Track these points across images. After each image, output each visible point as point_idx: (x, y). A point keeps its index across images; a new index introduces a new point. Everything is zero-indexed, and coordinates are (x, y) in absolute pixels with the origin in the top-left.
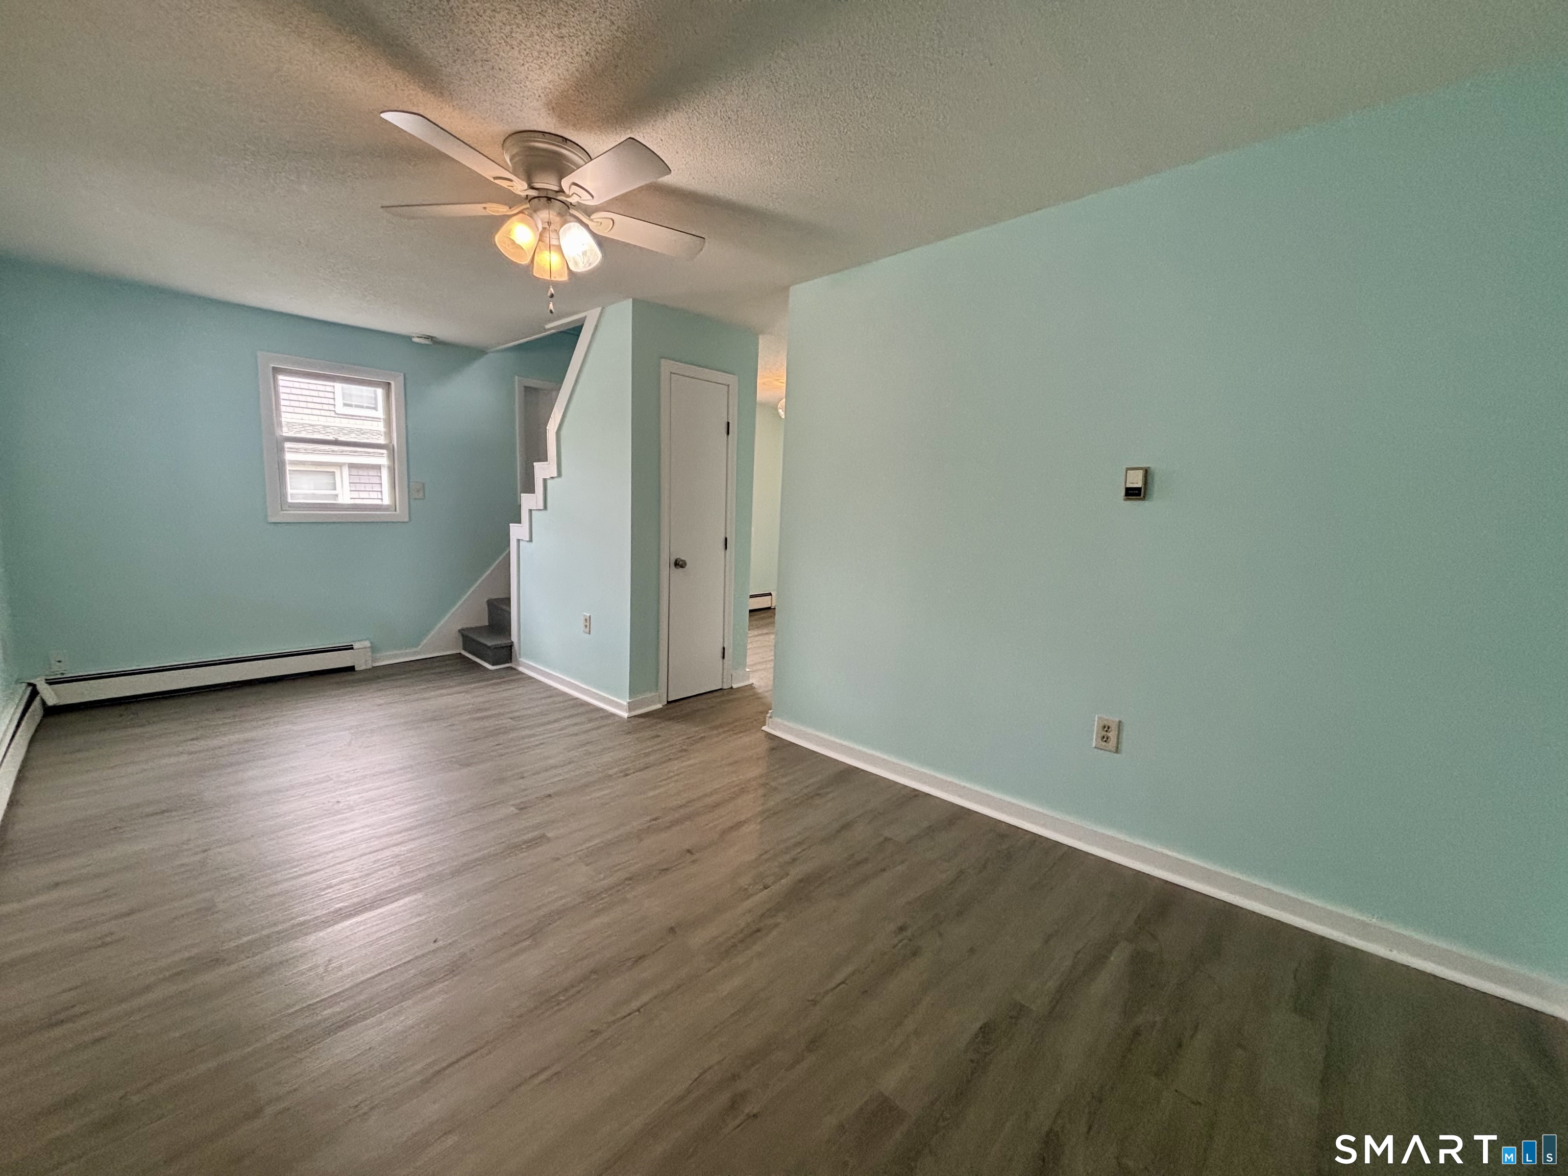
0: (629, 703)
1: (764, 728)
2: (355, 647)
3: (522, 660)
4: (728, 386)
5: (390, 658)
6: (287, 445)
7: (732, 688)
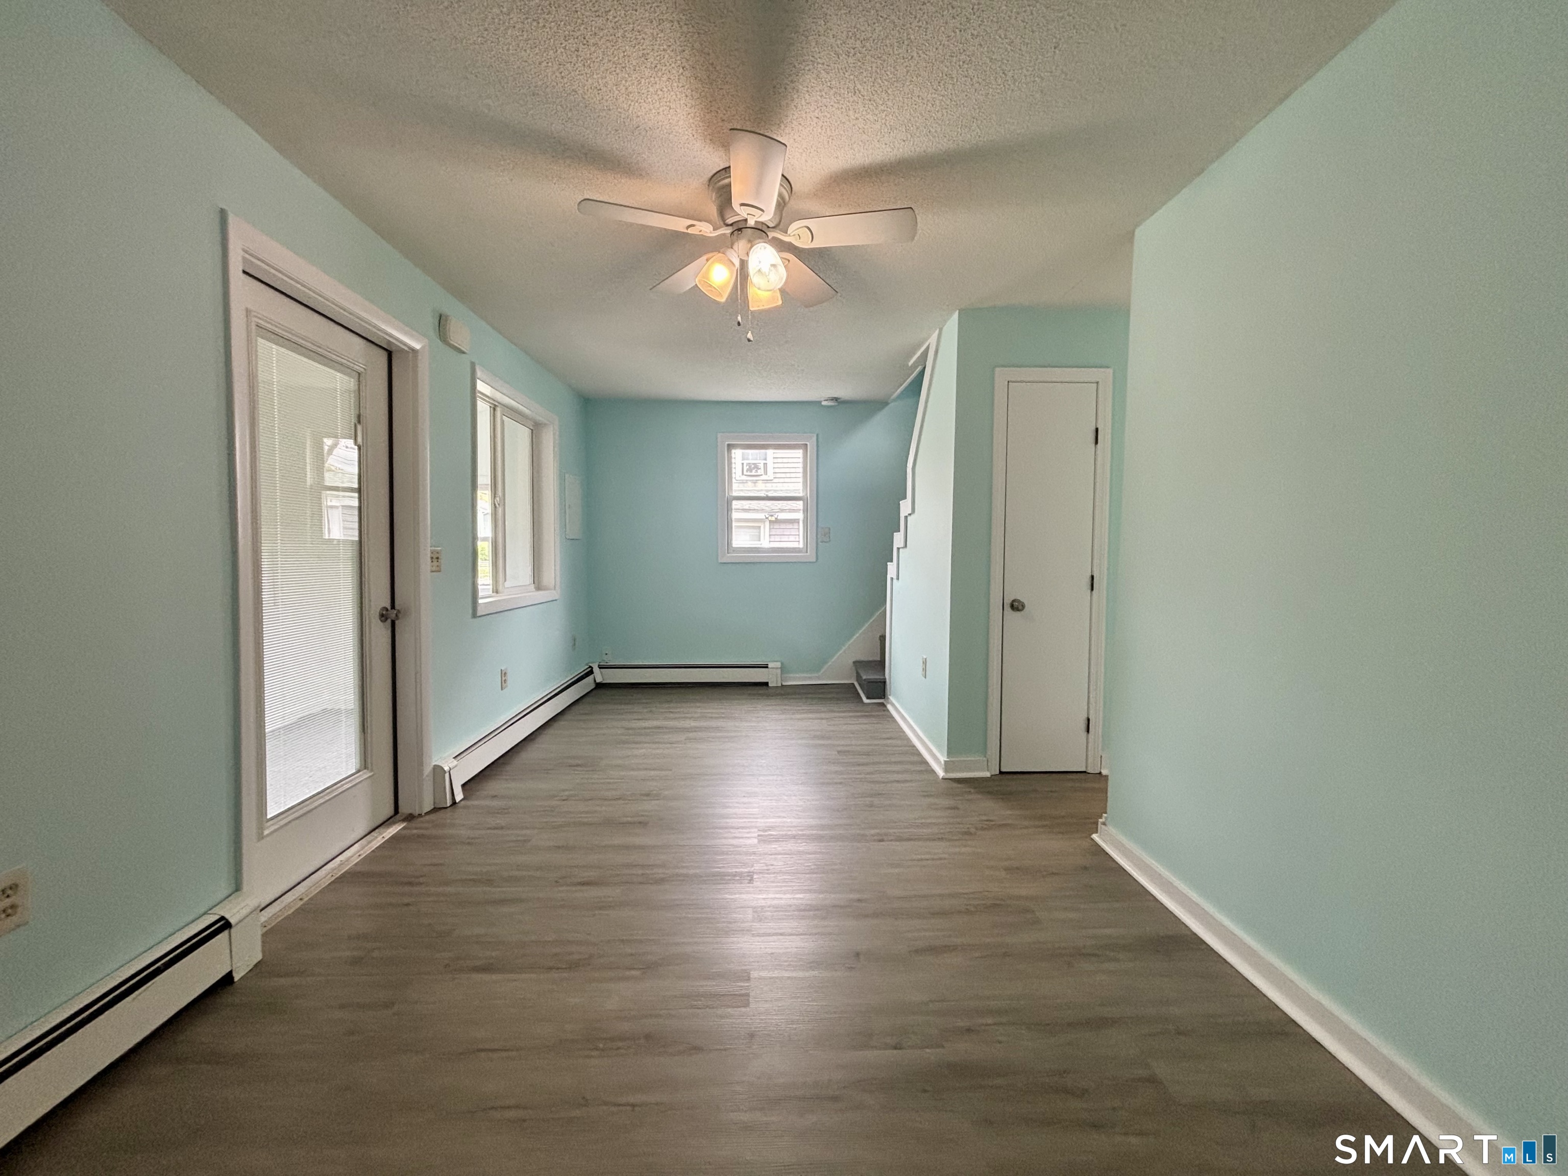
0: (945, 761)
1: (1094, 836)
2: (769, 666)
3: (891, 698)
4: (1097, 383)
5: (799, 679)
6: (734, 502)
7: (1100, 773)
